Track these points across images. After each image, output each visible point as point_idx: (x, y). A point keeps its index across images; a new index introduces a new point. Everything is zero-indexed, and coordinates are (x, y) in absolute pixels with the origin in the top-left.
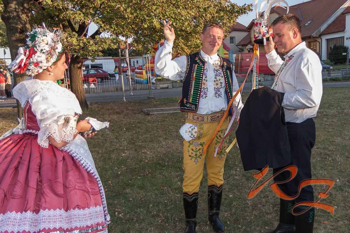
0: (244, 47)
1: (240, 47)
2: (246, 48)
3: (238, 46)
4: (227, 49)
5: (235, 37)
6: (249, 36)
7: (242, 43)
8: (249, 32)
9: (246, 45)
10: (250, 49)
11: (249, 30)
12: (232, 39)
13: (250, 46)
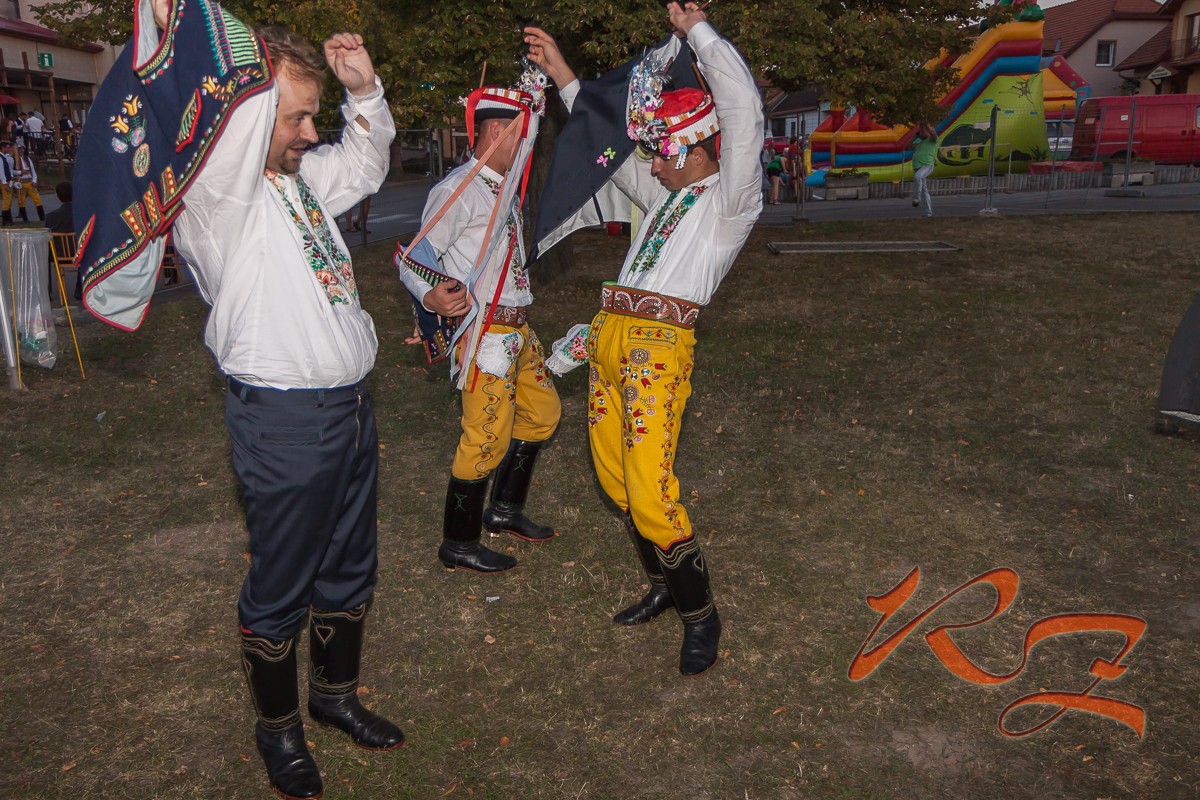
0: (1143, 75)
3: (1123, 72)
5: (1115, 42)
6: (1165, 38)
7: (1136, 63)
8: (1170, 20)
9: (1150, 67)
11: (1169, 16)
12: (1104, 48)
13: (1163, 71)
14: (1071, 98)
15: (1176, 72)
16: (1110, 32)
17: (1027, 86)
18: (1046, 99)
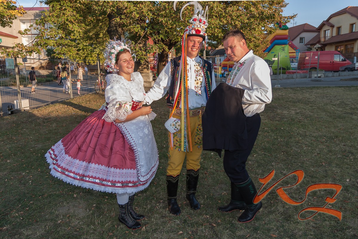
0: (313, 46)
1: (309, 46)
2: (315, 47)
3: (307, 46)
4: (295, 49)
5: (304, 38)
6: (318, 37)
7: (311, 43)
8: (319, 32)
9: (315, 44)
10: (318, 48)
11: (319, 31)
12: (301, 39)
13: (318, 45)
14: (294, 53)
15: (322, 46)
16: (303, 35)
17: (284, 48)
18: (290, 53)
